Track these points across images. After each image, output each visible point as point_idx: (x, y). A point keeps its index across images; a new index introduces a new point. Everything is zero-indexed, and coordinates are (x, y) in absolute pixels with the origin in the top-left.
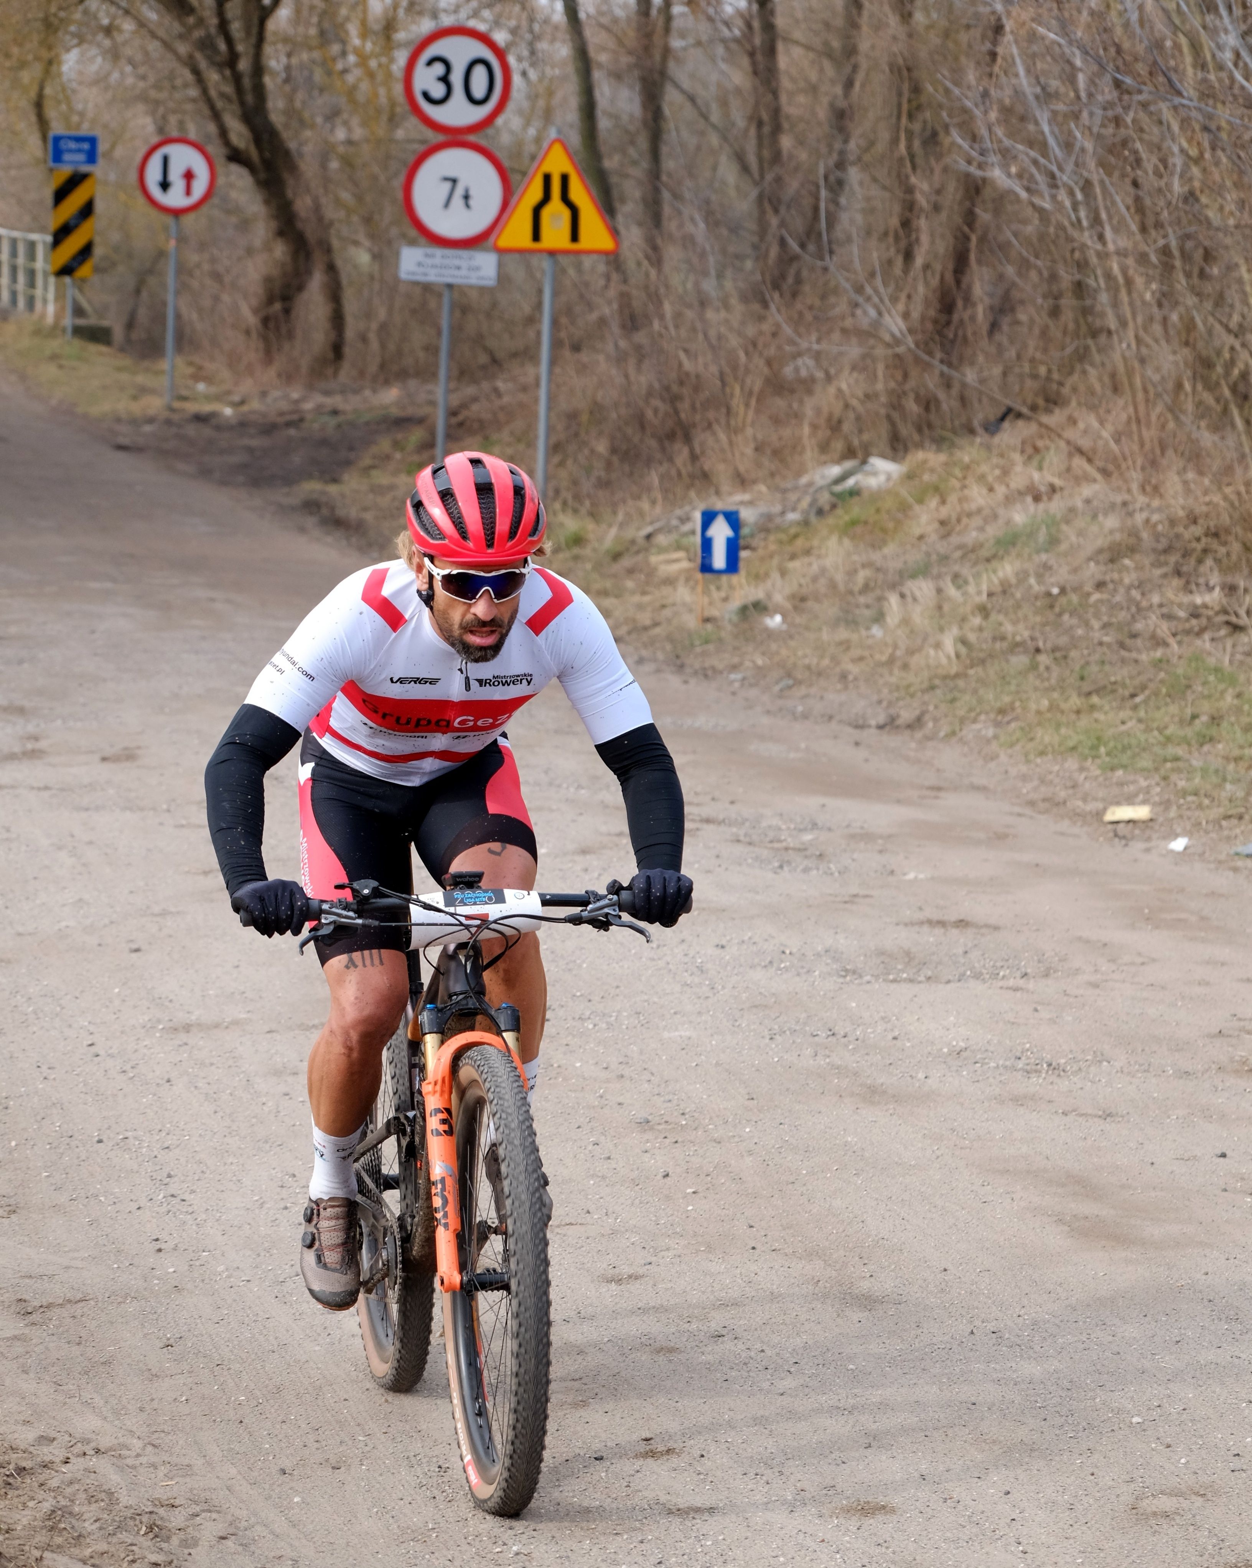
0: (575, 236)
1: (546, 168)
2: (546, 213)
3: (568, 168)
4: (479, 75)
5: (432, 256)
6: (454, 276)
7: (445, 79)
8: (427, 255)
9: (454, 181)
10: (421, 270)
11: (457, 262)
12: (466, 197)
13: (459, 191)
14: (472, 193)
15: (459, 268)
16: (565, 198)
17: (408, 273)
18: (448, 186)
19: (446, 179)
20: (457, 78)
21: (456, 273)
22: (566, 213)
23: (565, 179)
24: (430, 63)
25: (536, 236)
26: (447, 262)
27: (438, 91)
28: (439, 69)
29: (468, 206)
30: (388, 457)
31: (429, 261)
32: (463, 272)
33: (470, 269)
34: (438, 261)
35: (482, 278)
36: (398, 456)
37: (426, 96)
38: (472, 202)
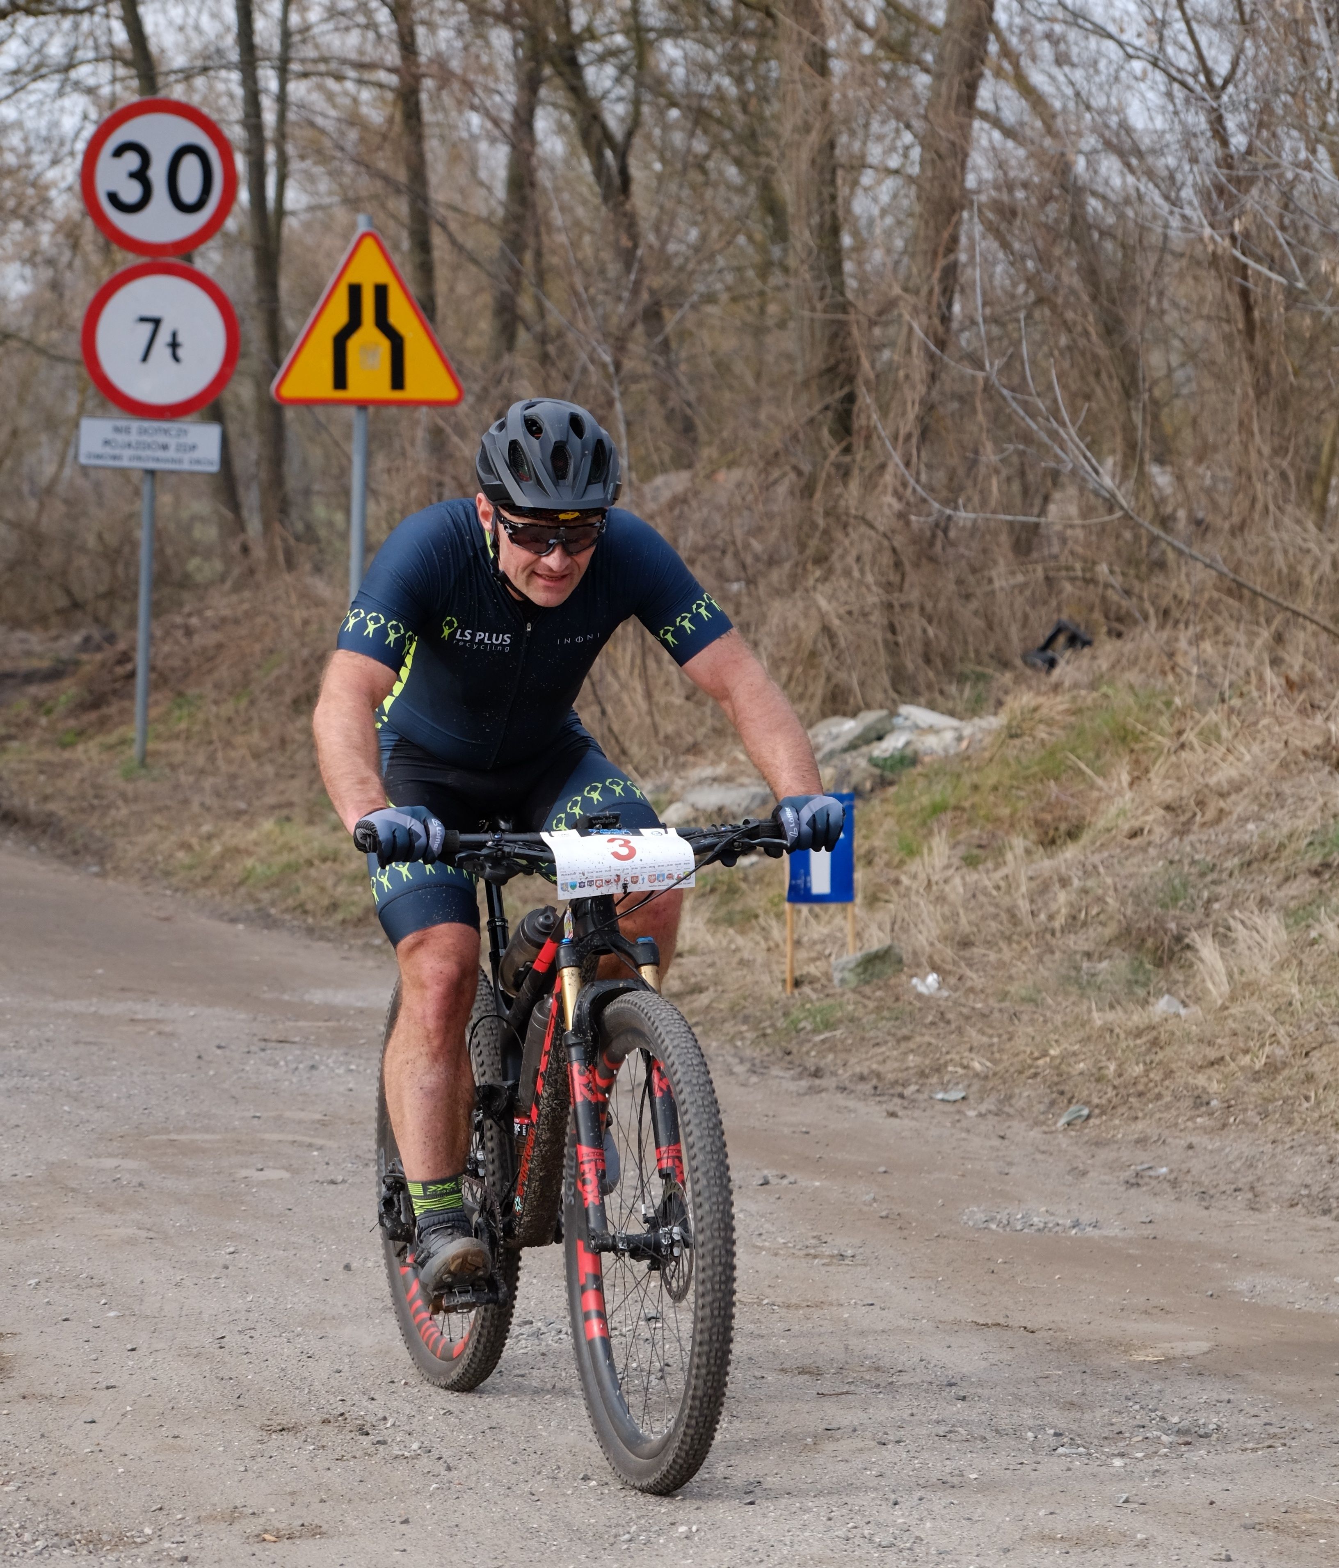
0: (398, 381)
1: (352, 277)
2: (353, 344)
3: (385, 276)
4: (190, 167)
5: (127, 430)
6: (157, 460)
7: (141, 176)
8: (117, 430)
9: (157, 322)
10: (108, 450)
11: (162, 439)
12: (174, 345)
13: (164, 336)
14: (180, 339)
15: (165, 447)
16: (383, 323)
17: (89, 456)
18: (148, 327)
19: (143, 320)
20: (158, 174)
21: (160, 454)
22: (384, 345)
23: (381, 292)
24: (118, 152)
25: (340, 380)
26: (146, 439)
27: (131, 192)
28: (132, 160)
29: (176, 358)
30: (29, 723)
31: (121, 438)
32: (171, 453)
33: (181, 448)
34: (134, 437)
35: (198, 462)
36: (43, 721)
37: (113, 198)
38: (181, 352)
